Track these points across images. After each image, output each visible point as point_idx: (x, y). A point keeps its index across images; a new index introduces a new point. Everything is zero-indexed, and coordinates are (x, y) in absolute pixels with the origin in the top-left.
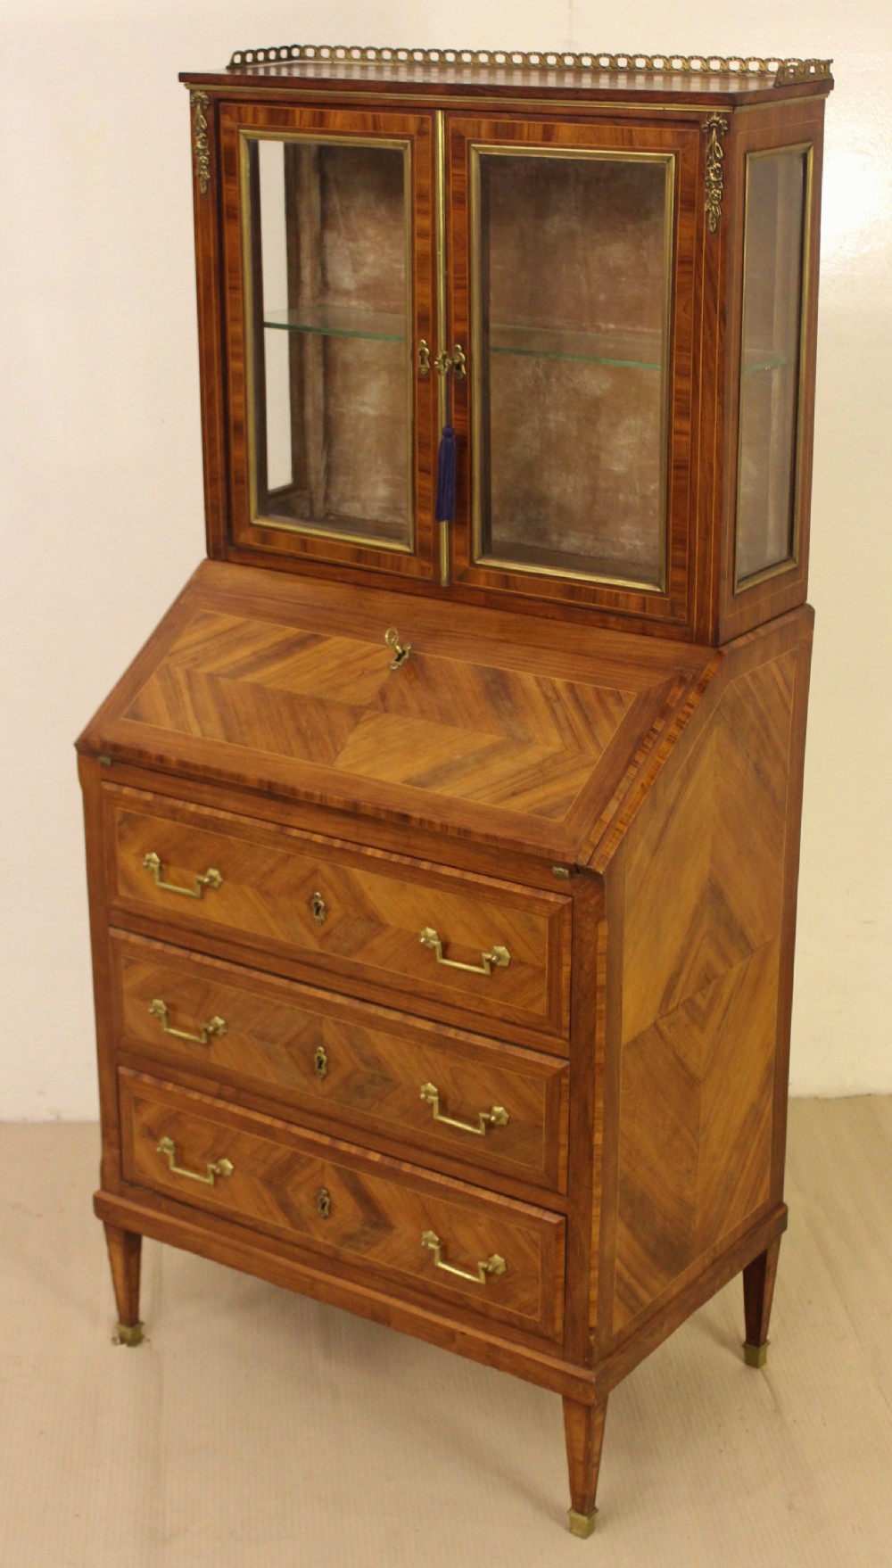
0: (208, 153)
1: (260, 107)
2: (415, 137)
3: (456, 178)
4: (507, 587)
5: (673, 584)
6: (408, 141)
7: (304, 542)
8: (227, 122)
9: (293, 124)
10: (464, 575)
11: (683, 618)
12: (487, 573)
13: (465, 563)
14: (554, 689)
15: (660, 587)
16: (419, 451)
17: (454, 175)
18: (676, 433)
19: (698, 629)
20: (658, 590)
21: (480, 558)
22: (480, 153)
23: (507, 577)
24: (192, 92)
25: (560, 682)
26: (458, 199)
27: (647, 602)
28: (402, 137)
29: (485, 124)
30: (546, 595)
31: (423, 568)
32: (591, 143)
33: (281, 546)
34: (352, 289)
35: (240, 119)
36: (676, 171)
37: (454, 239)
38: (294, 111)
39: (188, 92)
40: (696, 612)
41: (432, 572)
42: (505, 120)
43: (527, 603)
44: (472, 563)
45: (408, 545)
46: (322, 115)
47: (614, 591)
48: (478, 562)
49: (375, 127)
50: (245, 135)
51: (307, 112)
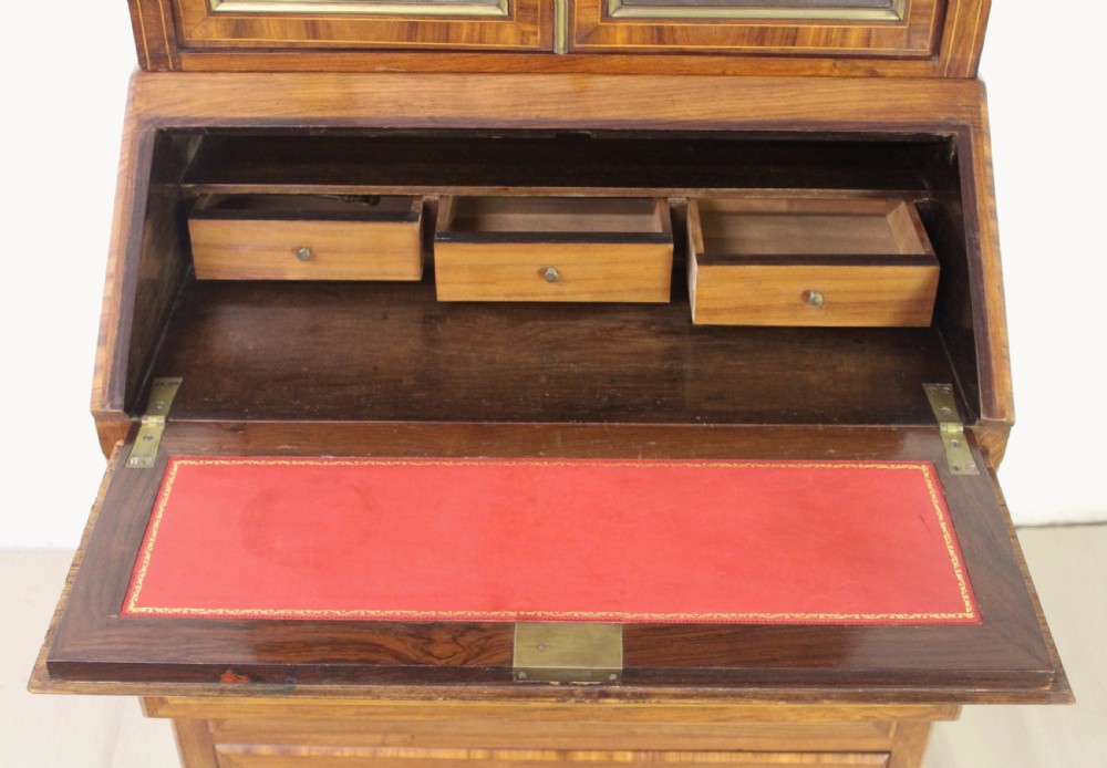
4: (661, 41)
5: (915, 7)
7: (312, 25)
10: (590, 33)
11: (924, 48)
12: (628, 27)
15: (896, 14)
19: (953, 59)
20: (894, 18)
21: (618, 9)
23: (660, 29)
27: (874, 34)
30: (723, 44)
31: (523, 34)
33: (271, 37)
40: (953, 39)
41: (539, 37)
43: (694, 59)
44: (606, 15)
45: (499, 6)
47: (824, 27)
48: (615, 15)
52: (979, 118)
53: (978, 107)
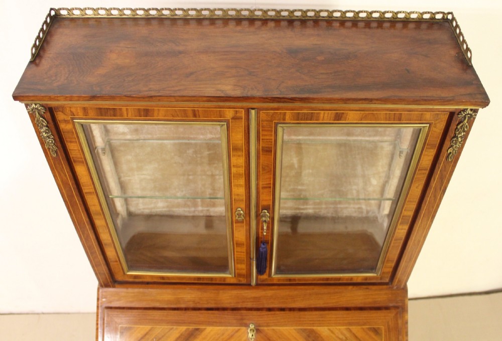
3: (265, 141)
10: (265, 280)
12: (279, 279)
13: (266, 276)
14: (342, 333)
16: (237, 246)
17: (263, 139)
20: (375, 275)
22: (285, 127)
25: (343, 328)
26: (267, 150)
29: (289, 113)
32: (371, 120)
35: (72, 113)
36: (427, 132)
44: (270, 277)
45: (230, 274)
48: (274, 276)
50: (78, 122)
52: (404, 305)
53: (404, 301)
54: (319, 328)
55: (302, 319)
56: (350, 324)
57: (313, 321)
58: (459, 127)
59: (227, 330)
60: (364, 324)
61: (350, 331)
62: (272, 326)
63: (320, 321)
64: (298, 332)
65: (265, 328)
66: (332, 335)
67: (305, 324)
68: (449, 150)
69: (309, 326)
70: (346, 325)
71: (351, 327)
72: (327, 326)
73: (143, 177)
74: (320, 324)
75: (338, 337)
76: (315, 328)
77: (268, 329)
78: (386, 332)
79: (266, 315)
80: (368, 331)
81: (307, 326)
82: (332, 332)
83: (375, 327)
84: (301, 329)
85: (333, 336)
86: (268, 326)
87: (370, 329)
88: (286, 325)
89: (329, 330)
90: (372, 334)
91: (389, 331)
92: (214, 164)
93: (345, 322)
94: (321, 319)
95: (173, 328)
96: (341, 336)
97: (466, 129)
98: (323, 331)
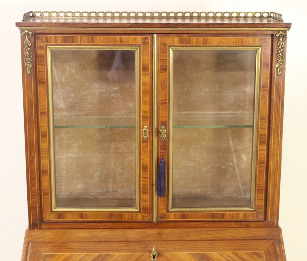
0: (32, 57)
1: (58, 36)
2: (142, 45)
3: (162, 61)
4: (184, 218)
5: (258, 206)
6: (139, 47)
7: (82, 215)
8: (39, 44)
9: (77, 42)
10: (163, 216)
11: (262, 218)
12: (174, 214)
13: (164, 211)
14: (229, 256)
15: (252, 208)
16: (142, 170)
17: (161, 59)
18: (260, 150)
19: (271, 221)
20: (252, 210)
21: (171, 209)
22: (174, 50)
23: (184, 215)
24: (22, 31)
25: (230, 253)
26: (164, 69)
27: (246, 215)
28: (135, 45)
29: (176, 39)
30: (202, 219)
31: (144, 216)
32: (225, 44)
33: (69, 218)
34: (63, 108)
35: (47, 41)
36: (261, 53)
37: (161, 84)
38: (77, 37)
39: (19, 31)
40: (269, 215)
41: (148, 217)
42: (185, 37)
43: (194, 223)
44: (168, 211)
45: (137, 208)
46: (93, 39)
47: (232, 213)
49: (121, 42)
50: (49, 48)
51: (85, 37)
52: (280, 238)
53: (279, 235)
54: (210, 252)
55: (195, 246)
56: (235, 250)
57: (205, 247)
58: (278, 45)
59: (133, 255)
60: (248, 250)
61: (236, 254)
62: (171, 251)
63: (210, 247)
64: (192, 256)
65: (166, 253)
66: (220, 257)
67: (198, 249)
68: (277, 65)
69: (202, 251)
70: (233, 251)
71: (236, 252)
72: (217, 251)
73: (70, 155)
74: (210, 249)
75: (226, 259)
76: (206, 252)
77: (168, 254)
78: (267, 255)
79: (166, 243)
80: (252, 255)
81: (200, 251)
82: (221, 255)
83: (256, 251)
84: (195, 253)
85: (222, 258)
86: (167, 251)
87: (253, 253)
88: (183, 251)
89: (219, 254)
90: (255, 257)
91: (269, 255)
92: (124, 141)
93: (232, 248)
94: (211, 246)
95: (88, 254)
96: (229, 259)
97: (283, 47)
98: (214, 254)
